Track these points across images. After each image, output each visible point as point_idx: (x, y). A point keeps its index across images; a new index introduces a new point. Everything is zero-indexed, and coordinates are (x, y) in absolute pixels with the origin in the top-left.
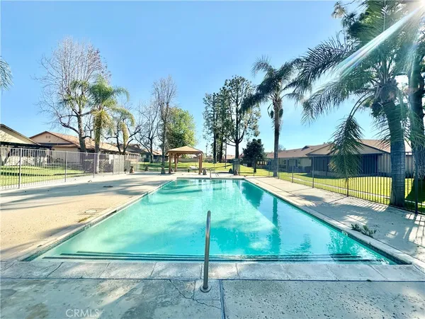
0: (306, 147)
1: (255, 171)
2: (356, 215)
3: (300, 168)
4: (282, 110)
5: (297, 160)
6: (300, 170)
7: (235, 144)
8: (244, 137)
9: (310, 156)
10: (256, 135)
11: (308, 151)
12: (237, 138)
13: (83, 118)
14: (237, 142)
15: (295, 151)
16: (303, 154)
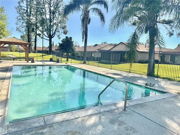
0: (96, 45)
1: (67, 60)
2: (141, 80)
3: (94, 58)
4: (90, 19)
7: (48, 39)
8: (56, 33)
10: (65, 33)
11: (97, 48)
12: (50, 34)
14: (51, 37)
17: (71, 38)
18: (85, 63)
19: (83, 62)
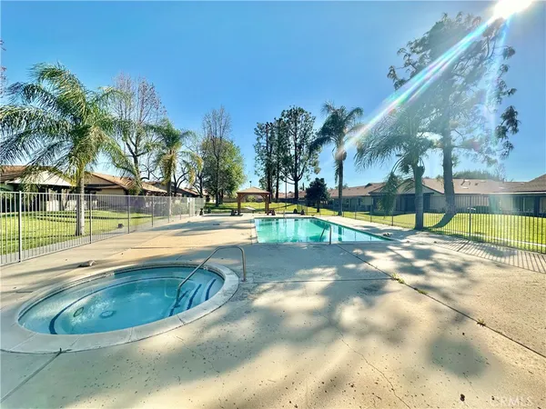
0: (369, 185)
1: (318, 211)
3: (363, 207)
5: (360, 199)
6: (363, 209)
7: (294, 182)
8: (304, 173)
9: (373, 195)
10: (316, 171)
11: (371, 189)
12: (296, 175)
13: (139, 158)
14: (296, 179)
15: (358, 188)
16: (366, 192)
17: (322, 180)
18: (340, 214)
19: (337, 213)
